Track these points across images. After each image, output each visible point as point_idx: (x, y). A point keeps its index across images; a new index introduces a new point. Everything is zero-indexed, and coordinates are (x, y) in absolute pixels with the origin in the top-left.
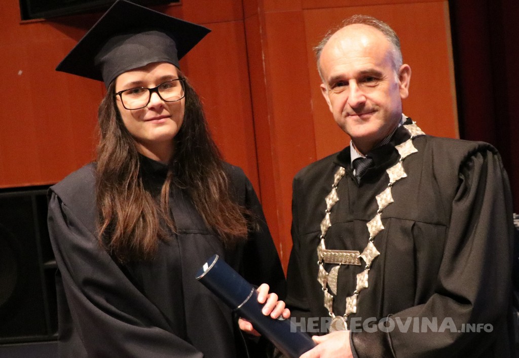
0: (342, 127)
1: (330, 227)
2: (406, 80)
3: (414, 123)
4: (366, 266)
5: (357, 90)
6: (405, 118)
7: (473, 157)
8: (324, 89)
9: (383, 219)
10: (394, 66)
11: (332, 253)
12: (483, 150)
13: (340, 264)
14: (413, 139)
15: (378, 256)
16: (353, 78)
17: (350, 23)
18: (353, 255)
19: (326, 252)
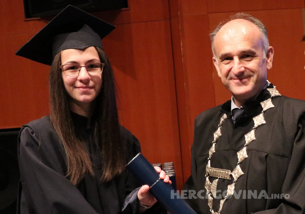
0: (227, 87)
1: (214, 153)
2: (271, 57)
3: (274, 87)
4: (234, 181)
5: (239, 64)
6: (269, 83)
8: (215, 61)
11: (214, 170)
13: (219, 178)
14: (272, 98)
15: (243, 175)
16: (236, 56)
18: (227, 172)
19: (211, 169)
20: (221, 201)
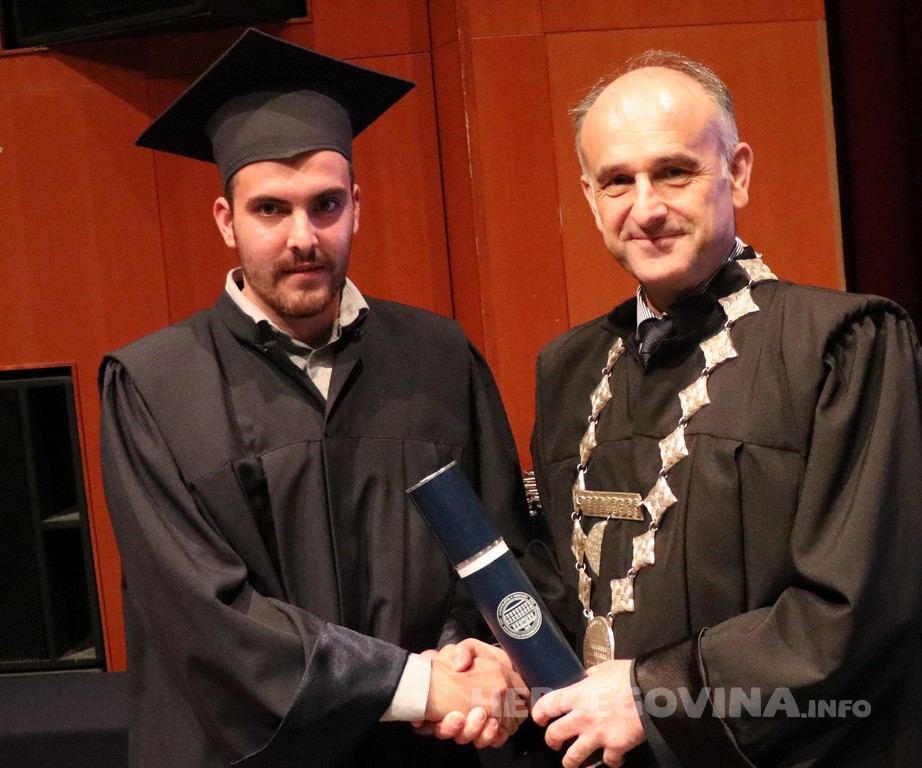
0: (621, 259)
1: (595, 448)
2: (744, 173)
3: (758, 256)
4: (652, 523)
5: (650, 195)
6: (741, 245)
7: (856, 326)
8: (587, 186)
10: (722, 147)
11: (595, 496)
12: (876, 313)
13: (608, 517)
14: (754, 287)
15: (675, 504)
16: (643, 172)
17: (639, 65)
18: (630, 500)
20: (615, 585)
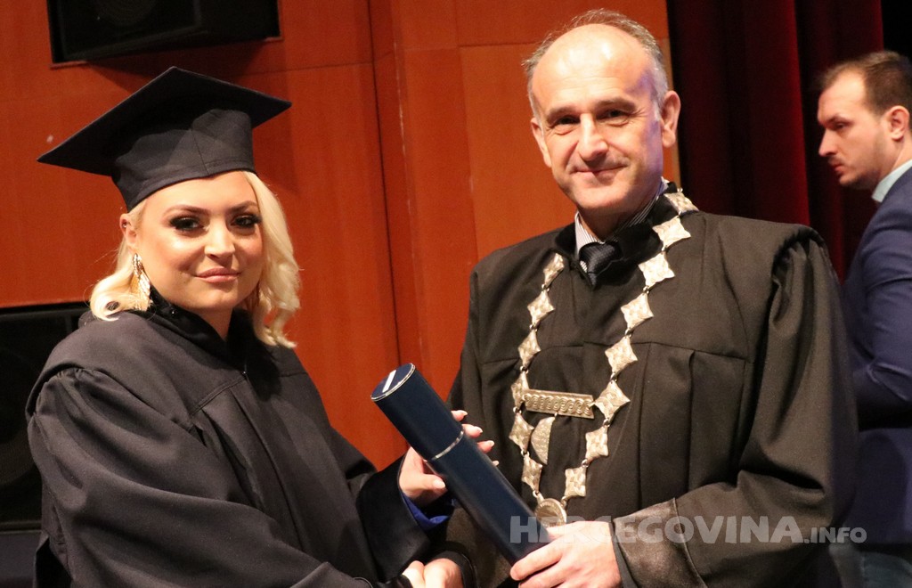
0: (566, 190)
1: (538, 353)
2: (672, 117)
3: (679, 190)
4: (605, 421)
5: (595, 132)
7: (791, 250)
8: (536, 127)
9: (635, 345)
10: (654, 94)
11: (539, 395)
12: (802, 240)
13: (556, 414)
14: (682, 217)
15: (627, 404)
16: (587, 112)
17: (584, 22)
18: (582, 401)
19: (531, 393)
20: (569, 473)
